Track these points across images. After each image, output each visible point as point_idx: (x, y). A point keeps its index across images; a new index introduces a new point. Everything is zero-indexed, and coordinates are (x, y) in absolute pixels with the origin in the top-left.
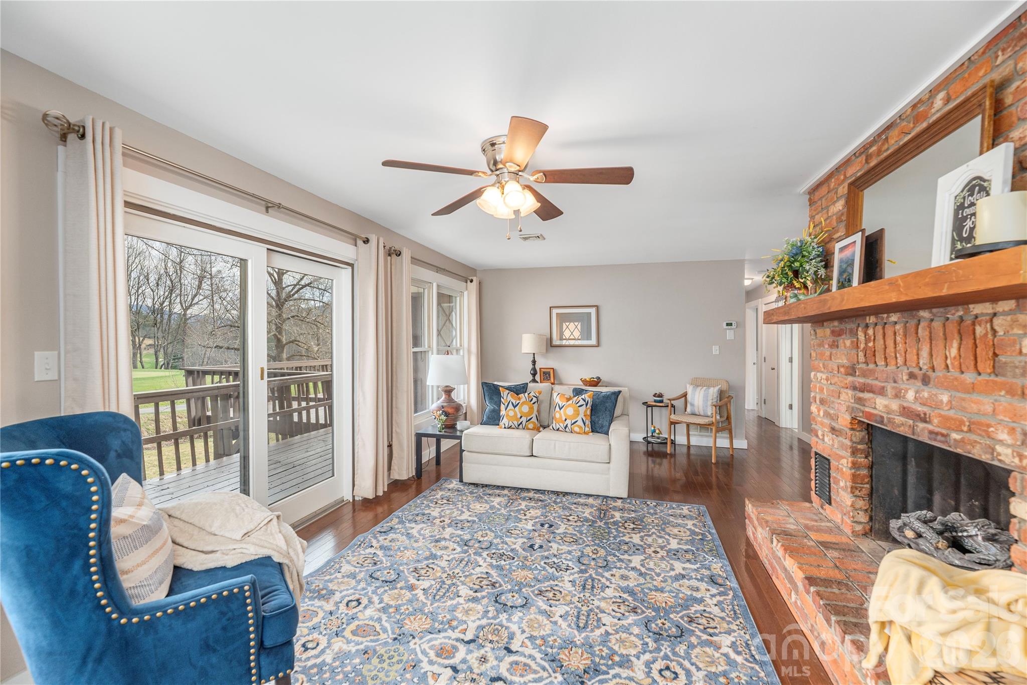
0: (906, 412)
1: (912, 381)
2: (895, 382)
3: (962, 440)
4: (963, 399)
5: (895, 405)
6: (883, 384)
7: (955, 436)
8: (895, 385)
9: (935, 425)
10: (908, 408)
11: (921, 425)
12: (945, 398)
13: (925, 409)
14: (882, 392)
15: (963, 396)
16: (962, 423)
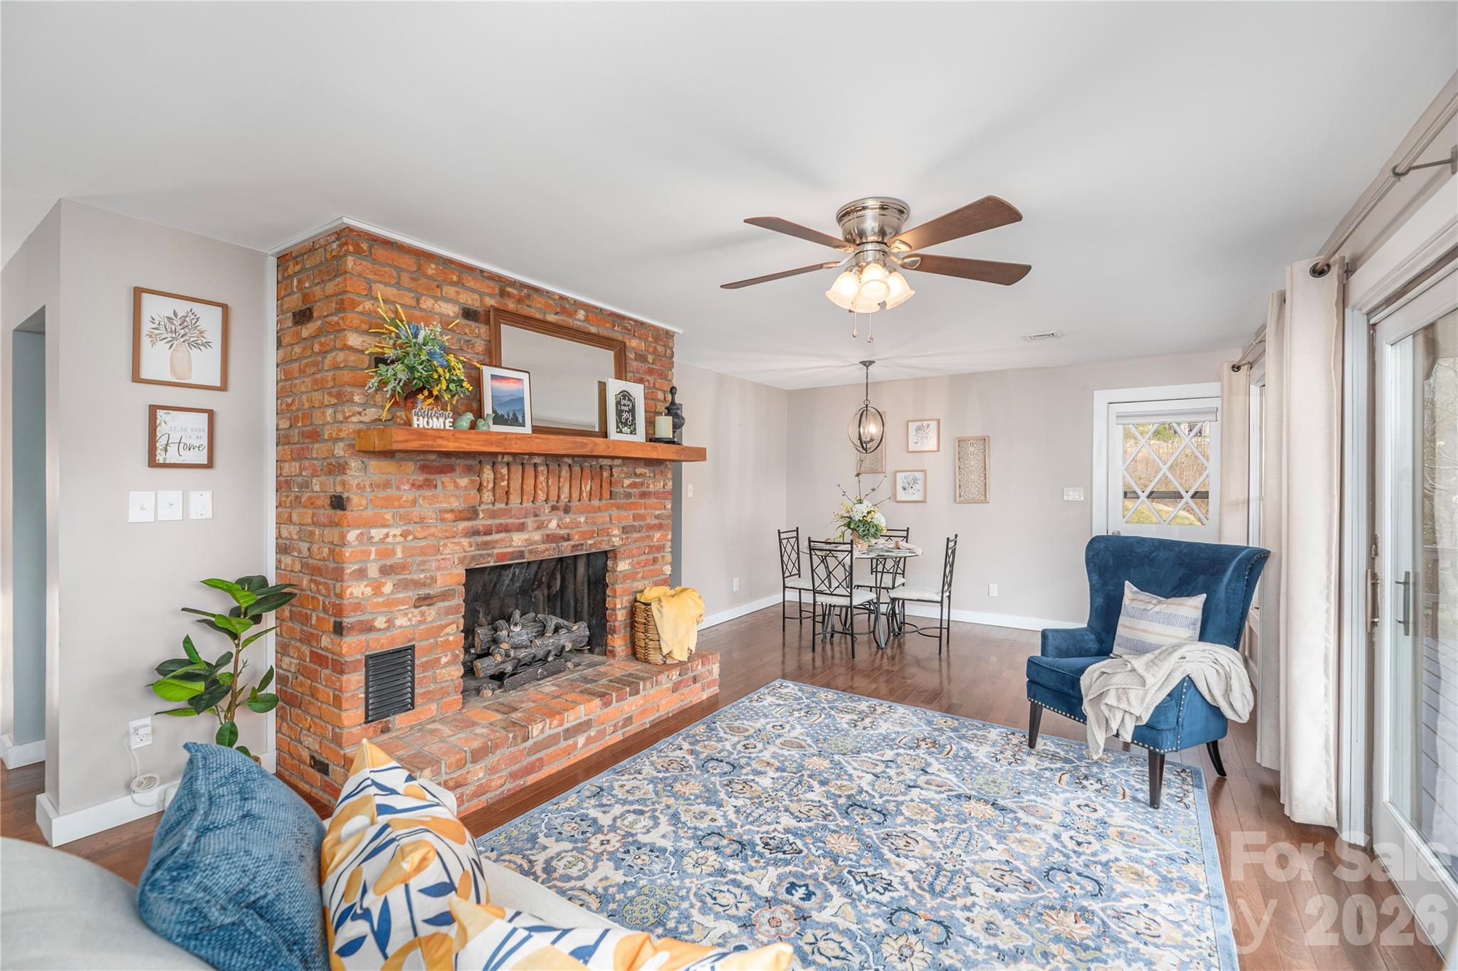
0: (550, 538)
1: (555, 512)
2: (536, 515)
3: (595, 543)
4: (595, 517)
5: (537, 536)
6: (521, 521)
7: (590, 542)
8: (537, 518)
9: (576, 539)
10: (553, 535)
11: (565, 544)
12: (582, 519)
13: (567, 531)
14: (521, 528)
15: (593, 515)
16: (594, 532)
